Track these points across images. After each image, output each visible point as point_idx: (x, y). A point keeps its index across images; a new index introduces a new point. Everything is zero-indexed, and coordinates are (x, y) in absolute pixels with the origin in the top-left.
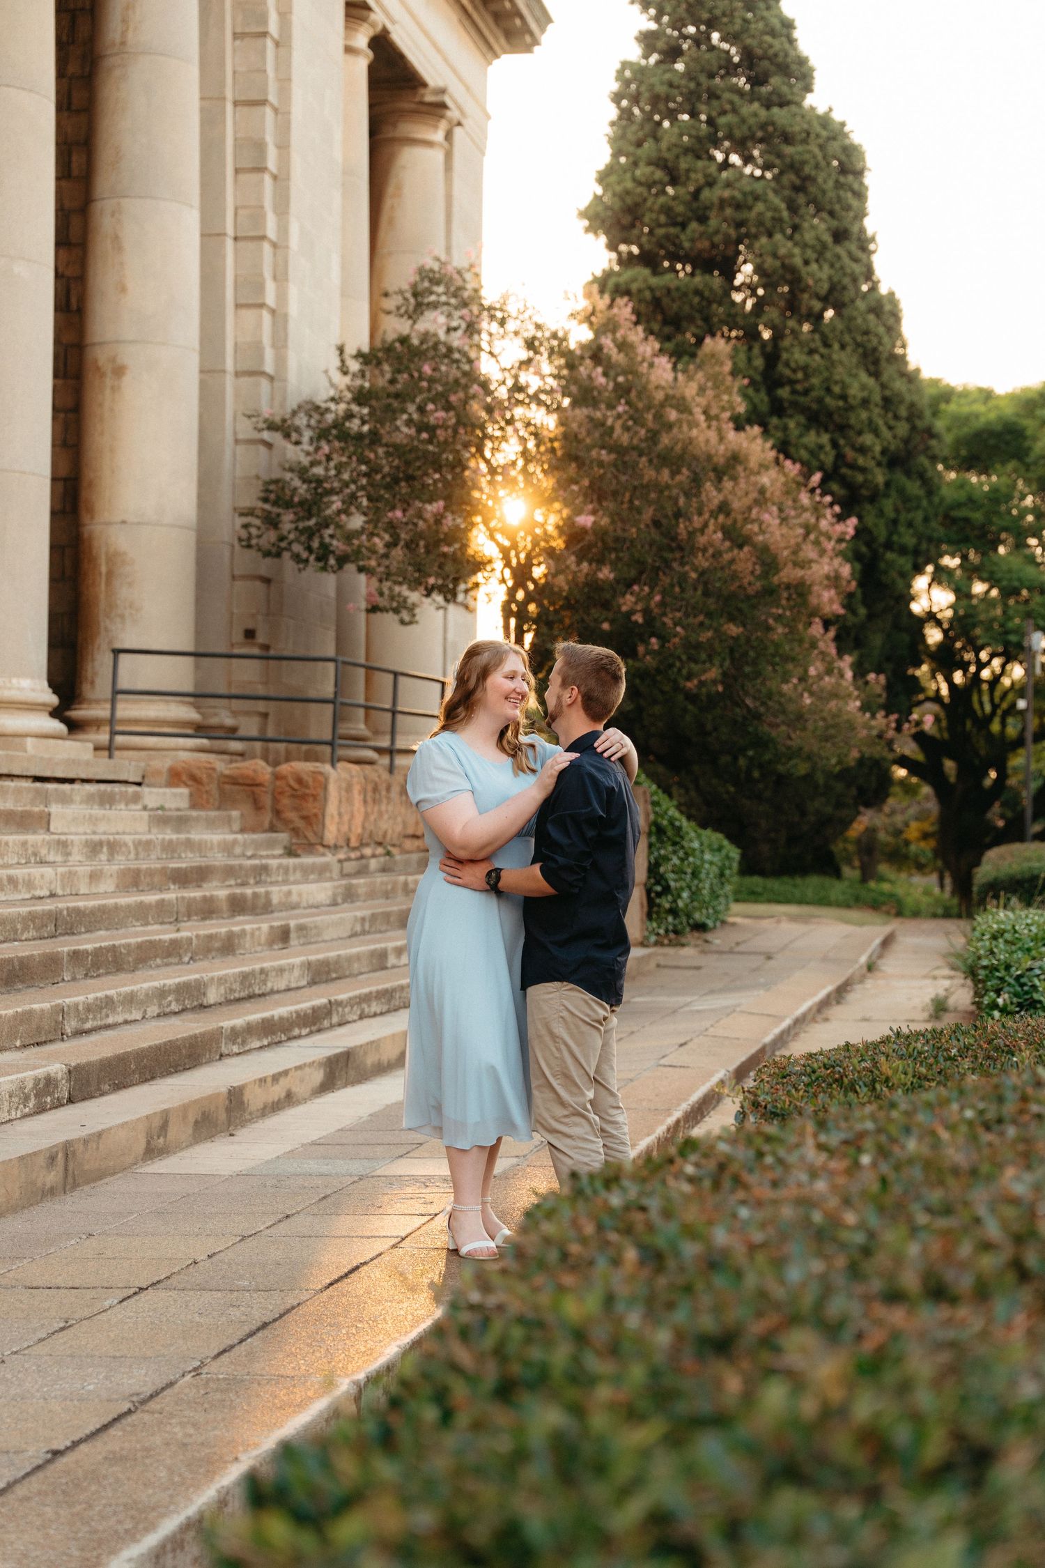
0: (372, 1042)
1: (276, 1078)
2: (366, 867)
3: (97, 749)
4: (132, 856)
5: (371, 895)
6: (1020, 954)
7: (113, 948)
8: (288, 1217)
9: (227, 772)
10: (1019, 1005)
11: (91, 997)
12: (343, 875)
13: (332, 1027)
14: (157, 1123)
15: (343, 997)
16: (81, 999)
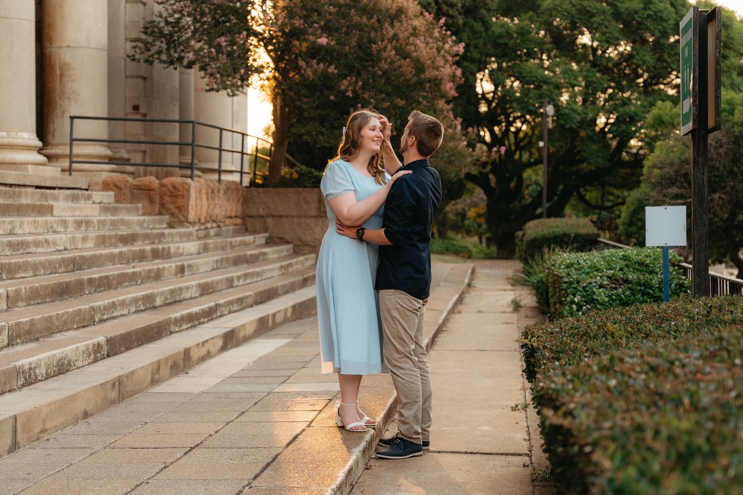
0: (242, 325)
1: (204, 343)
2: (209, 233)
3: (63, 170)
4: (96, 228)
5: (216, 248)
6: (584, 275)
7: (107, 277)
8: (243, 413)
9: (135, 183)
10: (585, 301)
11: (106, 302)
12: (199, 238)
13: (217, 317)
14: (155, 367)
15: (221, 302)
16: (101, 303)
